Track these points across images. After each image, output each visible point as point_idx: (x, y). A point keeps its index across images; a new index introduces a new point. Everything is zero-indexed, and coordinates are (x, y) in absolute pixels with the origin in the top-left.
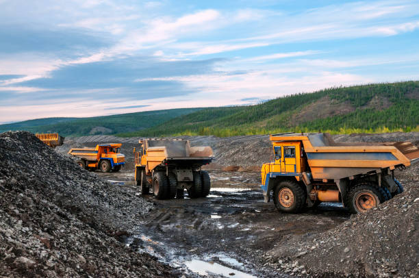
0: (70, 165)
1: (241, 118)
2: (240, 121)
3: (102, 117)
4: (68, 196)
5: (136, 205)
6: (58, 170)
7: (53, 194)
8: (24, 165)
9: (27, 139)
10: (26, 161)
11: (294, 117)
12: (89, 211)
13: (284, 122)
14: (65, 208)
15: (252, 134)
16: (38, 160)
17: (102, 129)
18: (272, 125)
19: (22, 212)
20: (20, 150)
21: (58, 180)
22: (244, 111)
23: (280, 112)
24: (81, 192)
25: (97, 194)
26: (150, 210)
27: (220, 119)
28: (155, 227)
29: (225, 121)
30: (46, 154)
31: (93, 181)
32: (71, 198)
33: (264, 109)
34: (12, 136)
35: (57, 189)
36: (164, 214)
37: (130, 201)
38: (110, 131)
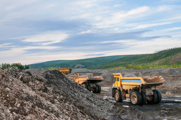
0: (76, 85)
1: (146, 60)
2: (146, 61)
3: (80, 60)
4: (78, 101)
5: (106, 105)
6: (71, 88)
7: (71, 100)
8: (57, 86)
9: (57, 74)
10: (58, 84)
11: (173, 59)
12: (87, 108)
13: (168, 62)
14: (77, 107)
15: (152, 68)
16: (62, 83)
17: (80, 65)
18: (161, 63)
19: (69, 113)
20: (54, 79)
21: (72, 93)
22: (147, 56)
23: (166, 57)
24: (82, 99)
25: (89, 100)
26: (113, 107)
27: (135, 60)
28: (118, 116)
29: (138, 61)
30: (65, 80)
31: (86, 93)
32: (79, 102)
33: (157, 55)
34: (51, 72)
35: (72, 97)
36: (121, 110)
37: (104, 103)
38: (84, 66)
